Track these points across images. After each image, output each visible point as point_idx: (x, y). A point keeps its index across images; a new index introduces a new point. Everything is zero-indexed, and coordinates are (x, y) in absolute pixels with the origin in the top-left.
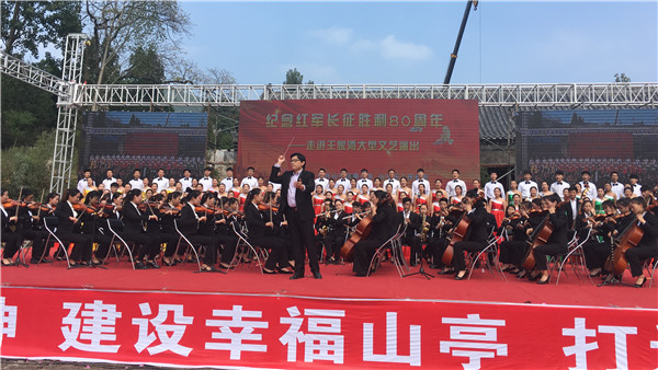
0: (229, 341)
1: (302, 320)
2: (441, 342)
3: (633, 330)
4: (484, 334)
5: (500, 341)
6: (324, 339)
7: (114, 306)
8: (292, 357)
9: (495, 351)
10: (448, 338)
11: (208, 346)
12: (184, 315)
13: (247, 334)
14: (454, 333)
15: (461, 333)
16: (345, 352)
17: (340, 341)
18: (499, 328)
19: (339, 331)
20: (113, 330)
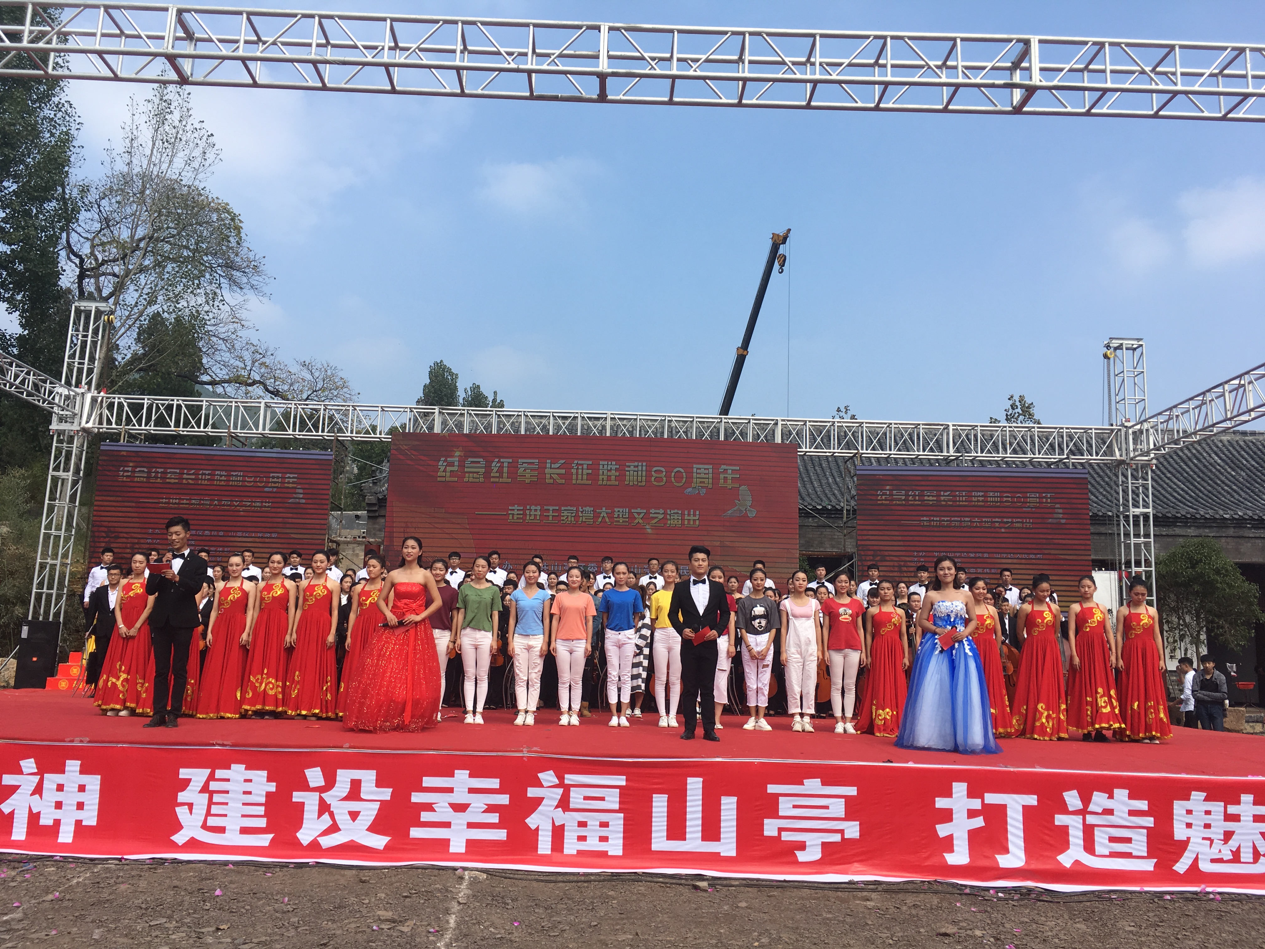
0: (447, 825)
1: (560, 791)
2: (766, 821)
3: (1032, 800)
4: (827, 807)
5: (849, 816)
6: (593, 820)
7: (264, 773)
8: (544, 846)
9: (842, 832)
10: (774, 814)
11: (416, 833)
12: (378, 785)
13: (476, 814)
14: (785, 807)
15: (795, 807)
16: (624, 838)
17: (617, 822)
18: (848, 799)
19: (616, 806)
20: (261, 810)
